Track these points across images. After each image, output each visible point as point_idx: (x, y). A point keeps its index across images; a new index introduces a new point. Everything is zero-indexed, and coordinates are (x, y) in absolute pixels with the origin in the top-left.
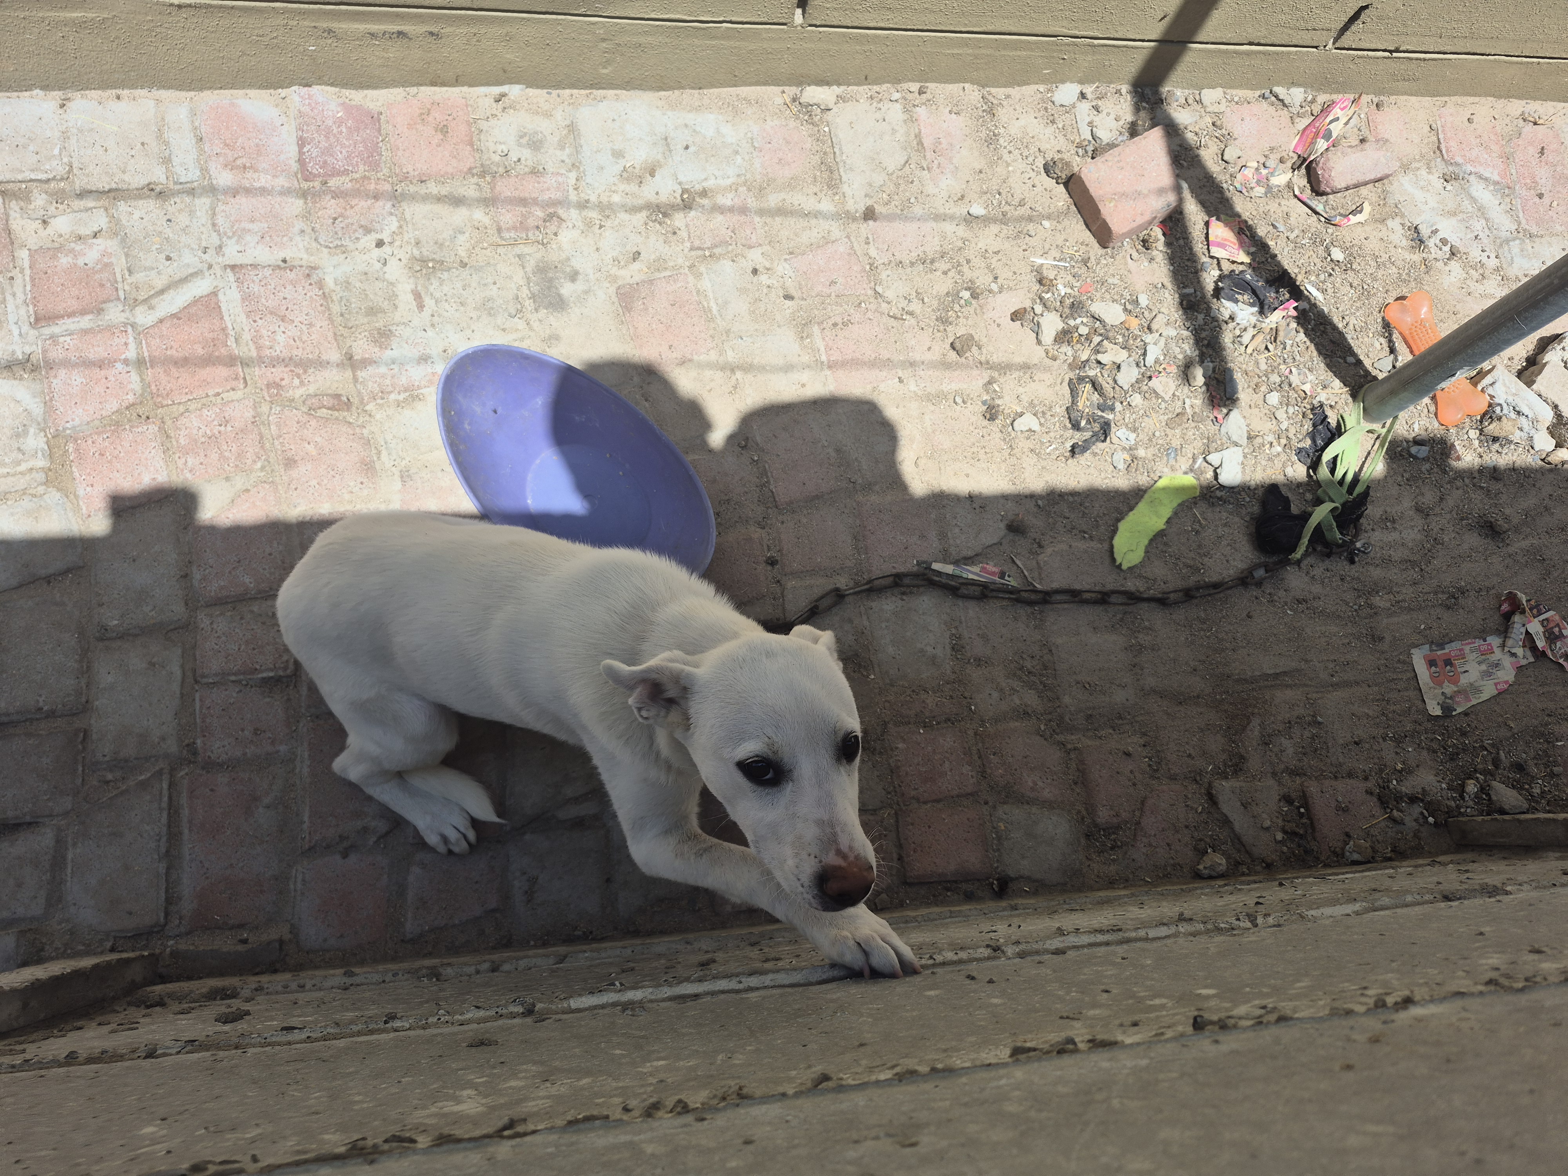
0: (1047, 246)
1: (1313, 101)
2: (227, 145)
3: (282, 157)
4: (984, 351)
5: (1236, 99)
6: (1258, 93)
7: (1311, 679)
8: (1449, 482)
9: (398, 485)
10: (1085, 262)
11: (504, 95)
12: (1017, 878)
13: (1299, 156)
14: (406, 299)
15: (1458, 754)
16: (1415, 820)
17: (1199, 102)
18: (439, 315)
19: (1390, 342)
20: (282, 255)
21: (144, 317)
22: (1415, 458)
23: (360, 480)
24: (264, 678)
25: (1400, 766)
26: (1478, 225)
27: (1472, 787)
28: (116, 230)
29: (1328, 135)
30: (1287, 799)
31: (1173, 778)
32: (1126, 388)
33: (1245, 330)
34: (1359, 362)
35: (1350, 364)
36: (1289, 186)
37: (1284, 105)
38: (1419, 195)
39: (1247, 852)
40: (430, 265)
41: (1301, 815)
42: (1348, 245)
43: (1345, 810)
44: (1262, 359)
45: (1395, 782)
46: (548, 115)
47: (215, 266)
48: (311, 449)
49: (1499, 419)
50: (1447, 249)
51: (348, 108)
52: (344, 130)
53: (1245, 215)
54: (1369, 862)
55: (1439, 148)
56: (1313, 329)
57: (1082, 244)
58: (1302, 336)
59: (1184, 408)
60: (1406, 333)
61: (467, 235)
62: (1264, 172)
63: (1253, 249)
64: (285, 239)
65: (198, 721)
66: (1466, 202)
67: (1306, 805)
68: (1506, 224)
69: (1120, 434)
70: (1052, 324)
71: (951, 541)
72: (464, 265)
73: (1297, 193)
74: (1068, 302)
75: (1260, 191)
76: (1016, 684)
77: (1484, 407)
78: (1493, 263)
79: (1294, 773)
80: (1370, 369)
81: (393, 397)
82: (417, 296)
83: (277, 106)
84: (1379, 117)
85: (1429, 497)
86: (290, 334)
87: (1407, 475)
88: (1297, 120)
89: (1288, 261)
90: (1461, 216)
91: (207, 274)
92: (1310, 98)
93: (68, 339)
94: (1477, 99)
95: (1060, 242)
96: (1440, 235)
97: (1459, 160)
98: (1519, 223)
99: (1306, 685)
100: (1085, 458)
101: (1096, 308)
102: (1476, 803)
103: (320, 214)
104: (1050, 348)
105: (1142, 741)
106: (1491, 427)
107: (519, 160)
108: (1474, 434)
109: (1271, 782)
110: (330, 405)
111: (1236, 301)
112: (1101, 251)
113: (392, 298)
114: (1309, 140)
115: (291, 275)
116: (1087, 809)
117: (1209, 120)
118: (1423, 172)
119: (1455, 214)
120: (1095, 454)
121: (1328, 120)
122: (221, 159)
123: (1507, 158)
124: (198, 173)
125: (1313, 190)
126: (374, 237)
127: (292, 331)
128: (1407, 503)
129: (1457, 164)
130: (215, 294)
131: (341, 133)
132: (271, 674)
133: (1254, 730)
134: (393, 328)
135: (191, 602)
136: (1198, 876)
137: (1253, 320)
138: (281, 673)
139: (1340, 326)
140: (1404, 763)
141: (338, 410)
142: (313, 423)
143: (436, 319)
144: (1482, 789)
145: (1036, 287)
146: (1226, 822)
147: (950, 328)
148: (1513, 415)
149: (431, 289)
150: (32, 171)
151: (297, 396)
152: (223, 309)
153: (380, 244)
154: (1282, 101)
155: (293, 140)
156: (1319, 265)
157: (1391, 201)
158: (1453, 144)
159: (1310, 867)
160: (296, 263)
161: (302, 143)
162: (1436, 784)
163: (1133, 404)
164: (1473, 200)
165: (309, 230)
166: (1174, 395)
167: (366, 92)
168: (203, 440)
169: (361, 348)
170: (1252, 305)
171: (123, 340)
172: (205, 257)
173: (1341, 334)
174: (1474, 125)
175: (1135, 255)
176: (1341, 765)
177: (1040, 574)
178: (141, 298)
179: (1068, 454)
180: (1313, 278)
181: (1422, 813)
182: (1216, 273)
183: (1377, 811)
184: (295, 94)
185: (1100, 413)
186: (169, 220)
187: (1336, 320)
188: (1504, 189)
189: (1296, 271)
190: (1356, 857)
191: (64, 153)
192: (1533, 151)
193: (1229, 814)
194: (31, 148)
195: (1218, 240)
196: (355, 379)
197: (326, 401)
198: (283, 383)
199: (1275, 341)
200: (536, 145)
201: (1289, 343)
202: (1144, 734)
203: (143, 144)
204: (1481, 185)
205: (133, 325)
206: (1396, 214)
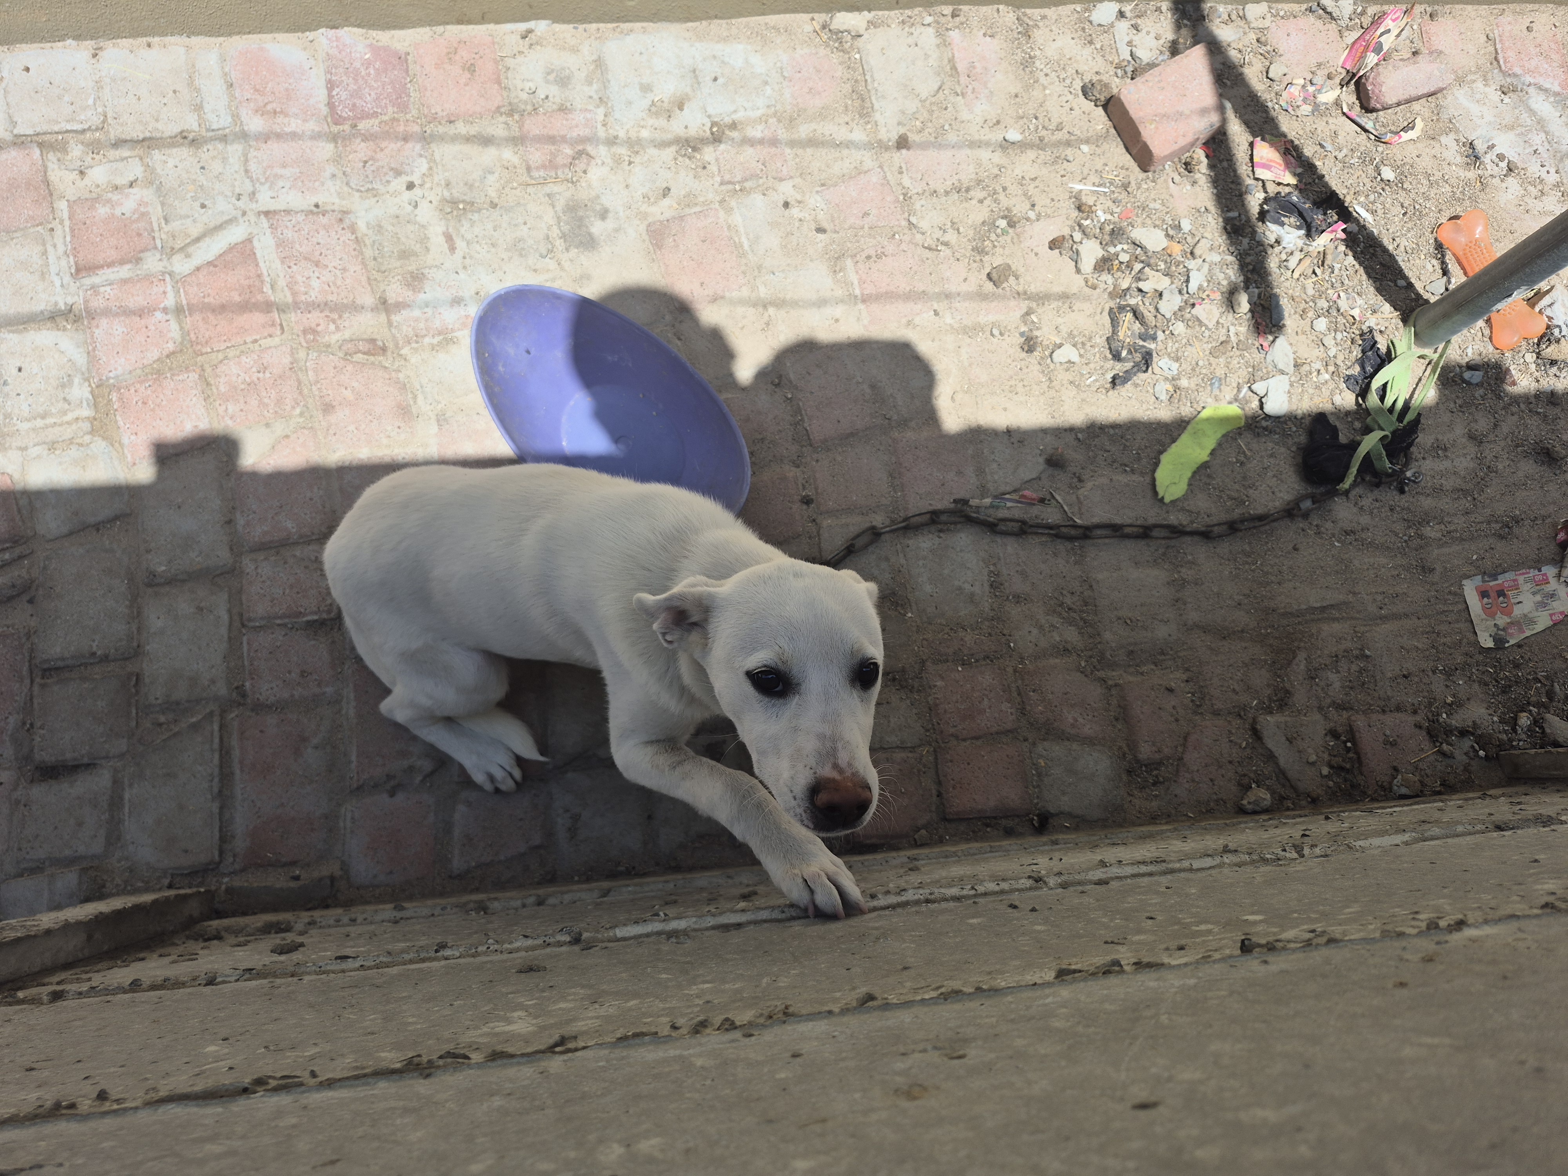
0: (1086, 172)
1: (1363, 13)
2: (257, 90)
3: (312, 101)
4: (1021, 280)
5: (1282, 13)
6: (1304, 6)
7: (1359, 612)
8: (1504, 408)
9: (434, 429)
10: (1125, 186)
11: (530, 31)
12: (1057, 815)
13: (1348, 72)
14: (437, 241)
15: (1510, 687)
16: (1466, 754)
17: (1243, 17)
18: (471, 257)
19: (1443, 263)
20: (314, 200)
21: (181, 266)
22: (1469, 383)
23: (397, 424)
24: (308, 622)
25: (1450, 699)
26: (1538, 139)
27: (1524, 720)
28: (151, 179)
29: (1378, 49)
30: (1333, 734)
31: (1216, 713)
32: (1168, 316)
33: (1292, 253)
34: (1410, 285)
35: (1400, 288)
36: (1338, 103)
37: (1333, 18)
38: (1475, 109)
39: (1292, 786)
40: (461, 206)
41: (1348, 750)
42: (1399, 163)
43: (1393, 744)
44: (1309, 283)
45: (1444, 716)
46: (575, 50)
47: (249, 213)
48: (348, 394)
49: (1558, 341)
50: (1504, 165)
51: (375, 50)
52: (372, 72)
53: (1291, 135)
54: (1417, 796)
55: (1496, 59)
56: (1362, 252)
57: (1122, 168)
58: (1350, 259)
59: (1228, 336)
60: (1460, 254)
61: (496, 175)
62: (1311, 89)
63: (1299, 170)
64: (317, 184)
65: (246, 663)
66: (1525, 115)
67: (1353, 740)
68: (1566, 138)
69: (1162, 364)
70: (1091, 252)
71: (989, 477)
72: (494, 205)
73: (1345, 110)
74: (1108, 228)
75: (1306, 109)
76: (1056, 620)
77: (1541, 329)
78: (1553, 178)
79: (1341, 707)
80: (1421, 291)
81: (427, 340)
82: (449, 238)
83: (305, 49)
84: (1433, 28)
85: (1482, 424)
86: (323, 279)
87: (1459, 402)
88: (1346, 34)
89: (1337, 182)
90: (1520, 130)
91: (241, 221)
92: (1360, 9)
93: (108, 288)
94: (1537, 6)
95: (1099, 167)
96: (1498, 150)
97: (1517, 70)
99: (1352, 618)
100: (1127, 390)
101: (1138, 234)
102: (1529, 737)
103: (350, 157)
104: (1089, 277)
105: (1185, 677)
106: (1549, 350)
107: (547, 97)
108: (1530, 358)
109: (1317, 717)
110: (366, 350)
111: (1282, 224)
112: (1143, 175)
113: (424, 240)
114: (1359, 54)
115: (324, 220)
116: (1128, 745)
117: (1253, 36)
118: (1480, 85)
119: (1512, 128)
120: (1136, 385)
121: (1378, 33)
122: (252, 105)
124: (230, 120)
125: (1362, 107)
126: (404, 179)
127: (327, 277)
128: (1459, 430)
129: (1515, 75)
130: (249, 240)
131: (369, 74)
132: (315, 617)
133: (1300, 664)
134: (426, 271)
135: (236, 547)
136: (1242, 811)
137: (1300, 243)
138: (325, 616)
139: (1391, 248)
140: (1454, 696)
141: (373, 355)
142: (350, 368)
143: (468, 261)
144: (1535, 722)
145: (1075, 213)
146: (1271, 757)
147: (986, 259)
149: (462, 230)
150: (68, 121)
151: (333, 342)
152: (259, 255)
153: (410, 186)
154: (1330, 14)
155: (322, 83)
156: (1368, 185)
157: (1444, 116)
158: (1511, 54)
159: (1357, 802)
160: (329, 208)
161: (331, 86)
162: (1487, 717)
163: (1176, 333)
164: (1532, 112)
165: (340, 175)
166: (1218, 322)
167: (393, 32)
168: (243, 386)
169: (395, 291)
170: (1299, 228)
171: (162, 289)
172: (240, 204)
173: (1391, 256)
174: (1533, 34)
175: (1177, 178)
176: (1389, 698)
177: (1080, 509)
178: (177, 247)
179: (1109, 385)
180: (1362, 199)
181: (1473, 747)
182: (1261, 196)
183: (1426, 744)
184: (323, 37)
185: (1141, 343)
186: (203, 168)
187: (1387, 242)
188: (1565, 101)
189: (1345, 191)
190: (1404, 791)
191: (98, 103)
193: (1274, 749)
194: (66, 98)
195: (1263, 161)
196: (390, 324)
197: (362, 346)
198: (319, 329)
199: (1323, 265)
200: (564, 81)
201: (1337, 266)
202: (1187, 670)
203: (175, 92)
204: (1542, 96)
205: (171, 274)
206: (1447, 132)
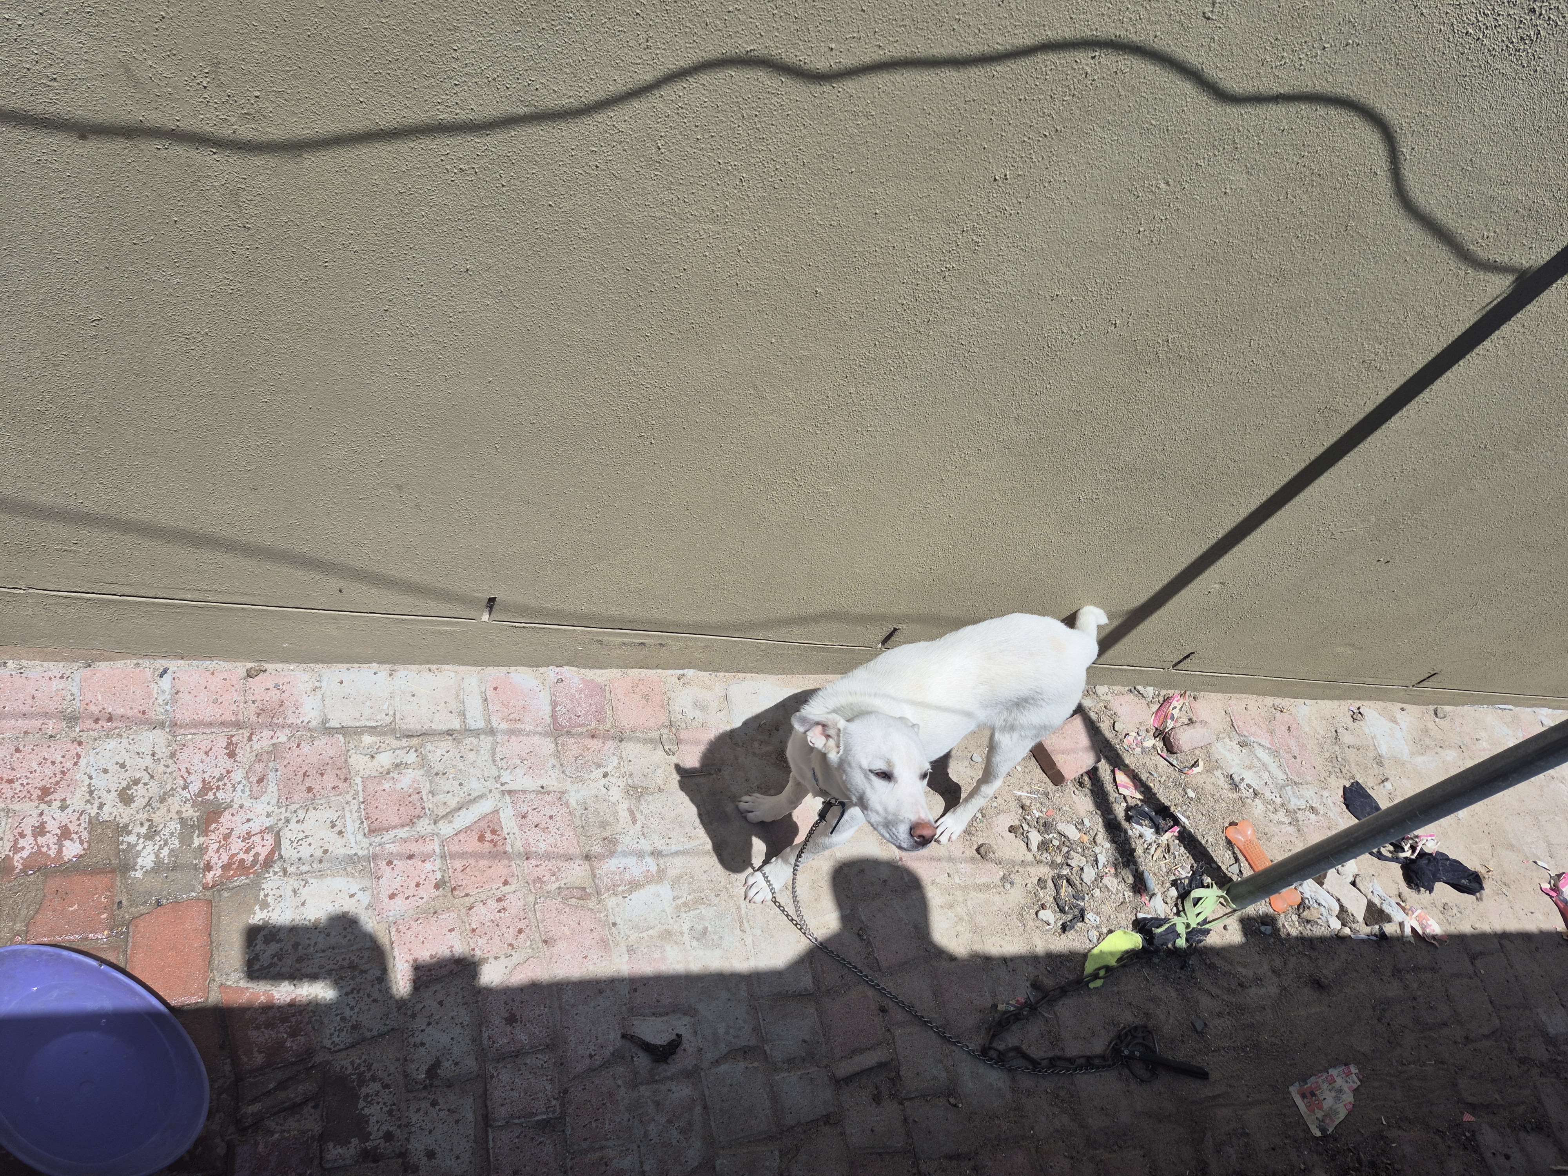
0: (1022, 783)
1: (1159, 695)
2: (504, 705)
3: (540, 714)
4: (997, 854)
5: (1116, 692)
6: (1127, 688)
8: (1287, 951)
9: (626, 957)
10: (1046, 795)
11: (683, 675)
13: (1157, 729)
14: (623, 815)
17: (1095, 693)
18: (648, 827)
19: (1234, 853)
20: (540, 783)
21: (446, 829)
22: (1264, 934)
23: (600, 954)
24: (538, 1121)
25: (1302, 1167)
26: (1266, 776)
28: (424, 762)
29: (1172, 718)
32: (1089, 884)
33: (1150, 844)
34: (1219, 867)
35: (1214, 869)
36: (1154, 747)
37: (1143, 696)
38: (1229, 756)
40: (640, 790)
42: (1195, 787)
44: (1162, 863)
46: (710, 688)
47: (494, 790)
48: (566, 930)
49: (1309, 908)
50: (1251, 790)
51: (585, 682)
52: (583, 696)
53: (1132, 767)
55: (1233, 725)
56: (1189, 845)
57: (1042, 782)
58: (1182, 849)
59: (1124, 898)
60: (1242, 848)
61: (662, 769)
62: (1139, 738)
63: (1143, 789)
64: (543, 771)
65: (491, 1159)
66: (1255, 760)
68: (1281, 776)
69: (1090, 916)
70: (1035, 838)
71: (999, 998)
72: (660, 790)
73: (1159, 751)
74: (1042, 821)
75: (1138, 750)
76: (1056, 1110)
77: (1299, 900)
78: (1279, 801)
80: (1225, 871)
81: (620, 889)
82: (632, 813)
83: (537, 678)
84: (1196, 705)
85: (1278, 963)
86: (548, 841)
88: (1151, 705)
89: (1164, 797)
90: (1254, 770)
91: (489, 797)
92: (1156, 693)
93: (392, 846)
94: (1247, 696)
95: (1029, 781)
96: (1246, 781)
97: (1247, 734)
98: (1287, 775)
99: (1233, 1104)
100: (1071, 934)
101: (1061, 827)
103: (566, 752)
104: (1036, 854)
106: (1305, 913)
107: (696, 719)
108: (1295, 918)
110: (578, 896)
111: (1141, 825)
112: (1055, 788)
113: (615, 814)
114: (1161, 719)
115: (548, 798)
117: (1102, 704)
118: (1227, 740)
119: (1250, 768)
120: (1077, 931)
121: (1171, 708)
122: (500, 714)
123: (1271, 733)
124: (483, 723)
125: (1168, 750)
126: (602, 770)
127: (551, 840)
128: (1266, 967)
129: (1245, 736)
130: (496, 811)
131: (581, 698)
132: (544, 1117)
133: (1209, 1141)
134: (618, 836)
135: (482, 1055)
137: (1154, 837)
138: (551, 1115)
139: (1203, 842)
140: (1304, 1164)
141: (583, 900)
142: (567, 910)
143: (645, 830)
145: (1021, 811)
147: (973, 839)
148: (1316, 906)
149: (641, 808)
150: (368, 720)
151: (552, 889)
152: (503, 823)
153: (605, 775)
154: (1142, 694)
155: (547, 701)
156: (1181, 800)
157: (1213, 759)
158: (1240, 723)
160: (551, 789)
161: (554, 704)
163: (1095, 896)
164: (1259, 759)
165: (558, 765)
166: (1117, 888)
167: (596, 671)
168: (489, 924)
169: (597, 852)
170: (1151, 828)
171: (431, 846)
172: (487, 784)
173: (1204, 848)
174: (1249, 712)
175: (1076, 792)
177: (1058, 1022)
178: (441, 814)
179: (1059, 931)
180: (1180, 809)
182: (1124, 805)
184: (551, 673)
185: (1076, 902)
186: (462, 757)
187: (1200, 838)
188: (1275, 753)
189: (1169, 804)
191: (390, 708)
192: (1284, 729)
194: (368, 704)
195: (1121, 783)
196: (594, 876)
197: (575, 892)
198: (545, 879)
199: (1169, 852)
200: (704, 709)
201: (1177, 853)
203: (445, 703)
204: (1261, 750)
205: (437, 835)
206: (1218, 767)
